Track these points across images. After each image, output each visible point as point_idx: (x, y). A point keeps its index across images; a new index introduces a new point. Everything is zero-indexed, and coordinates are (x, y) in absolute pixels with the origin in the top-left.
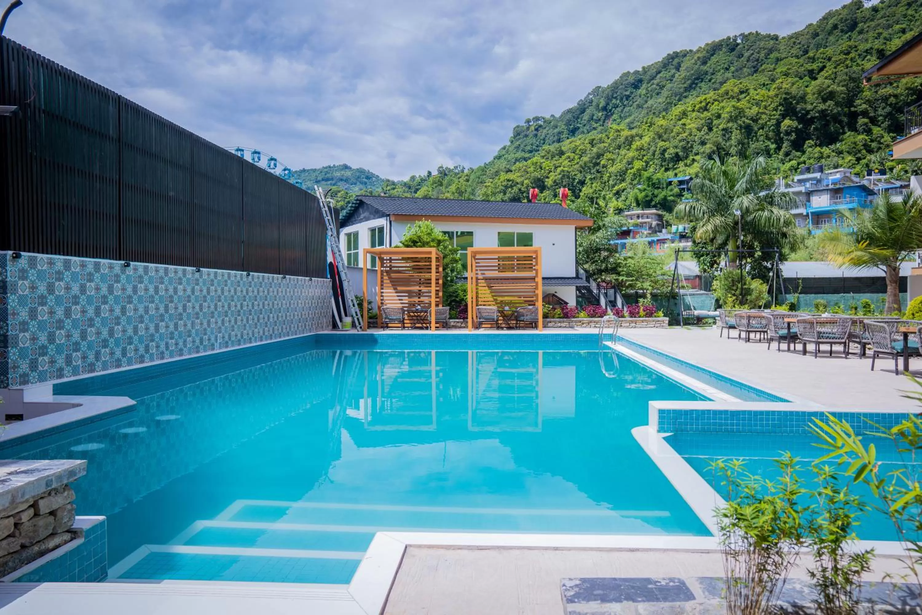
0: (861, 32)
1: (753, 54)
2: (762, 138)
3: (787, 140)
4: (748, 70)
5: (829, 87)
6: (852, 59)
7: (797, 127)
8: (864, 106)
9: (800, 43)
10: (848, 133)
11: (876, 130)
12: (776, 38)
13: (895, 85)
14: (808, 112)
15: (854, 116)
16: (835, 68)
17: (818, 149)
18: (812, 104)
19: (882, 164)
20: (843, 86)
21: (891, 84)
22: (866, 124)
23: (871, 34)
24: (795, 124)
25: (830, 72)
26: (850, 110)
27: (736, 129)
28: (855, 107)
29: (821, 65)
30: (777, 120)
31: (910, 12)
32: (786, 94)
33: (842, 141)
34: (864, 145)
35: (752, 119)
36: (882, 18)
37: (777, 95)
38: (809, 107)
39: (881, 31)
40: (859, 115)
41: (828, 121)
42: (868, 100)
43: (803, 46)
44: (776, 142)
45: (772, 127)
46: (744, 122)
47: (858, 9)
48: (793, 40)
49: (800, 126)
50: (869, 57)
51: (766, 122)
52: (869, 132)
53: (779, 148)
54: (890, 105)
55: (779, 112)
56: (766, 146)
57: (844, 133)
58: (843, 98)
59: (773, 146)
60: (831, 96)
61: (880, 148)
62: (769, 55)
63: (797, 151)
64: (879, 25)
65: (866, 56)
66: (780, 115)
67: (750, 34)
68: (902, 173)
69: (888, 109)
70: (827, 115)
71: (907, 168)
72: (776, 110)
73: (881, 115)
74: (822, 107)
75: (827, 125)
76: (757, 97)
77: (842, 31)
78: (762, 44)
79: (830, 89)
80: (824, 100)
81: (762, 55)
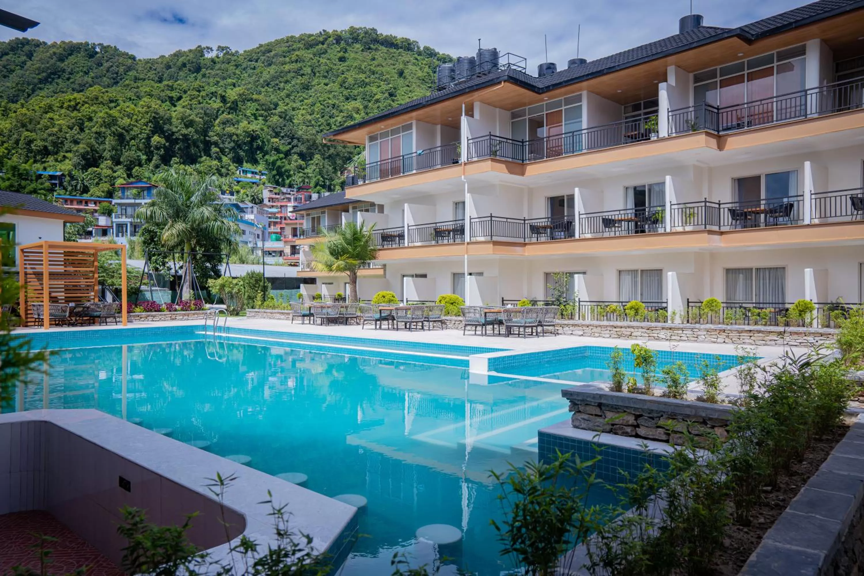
0: (204, 76)
1: (112, 66)
2: (134, 148)
3: (157, 153)
4: (108, 80)
5: (190, 116)
6: (202, 97)
7: (164, 144)
8: (216, 138)
9: (155, 70)
10: (204, 158)
11: (225, 159)
12: (133, 58)
13: (236, 126)
14: (173, 133)
15: (208, 145)
16: (190, 100)
17: (182, 166)
18: (177, 127)
19: (230, 187)
20: (200, 118)
21: (234, 125)
22: (217, 153)
23: (211, 80)
24: (163, 141)
25: (186, 103)
26: (205, 139)
27: (110, 135)
28: (209, 137)
29: (178, 95)
30: (148, 135)
31: (237, 72)
32: (155, 113)
33: (200, 163)
34: (217, 169)
35: (123, 128)
36: (219, 69)
37: (147, 113)
38: (175, 130)
39: (218, 79)
40: (212, 144)
41: (189, 144)
42: (218, 134)
43: (159, 73)
44: (146, 154)
45: (143, 140)
46: (117, 130)
47: (201, 56)
48: (149, 65)
49: (167, 144)
50: (214, 99)
51: (138, 135)
52: (220, 159)
53: (149, 160)
54: (234, 141)
55: (149, 128)
56: (138, 156)
57: (201, 157)
58: (201, 128)
59: (144, 157)
60: (190, 124)
61: (228, 174)
62: (127, 71)
63: (165, 165)
64: (217, 75)
65: (212, 98)
66: (149, 130)
67: (109, 46)
68: (245, 196)
69: (232, 144)
70: (189, 139)
71: (248, 193)
72: (147, 126)
73: (227, 148)
74: (184, 131)
75: (188, 147)
76: (127, 110)
77: (190, 70)
78: (121, 60)
79: (191, 118)
80: (187, 126)
81: (121, 70)
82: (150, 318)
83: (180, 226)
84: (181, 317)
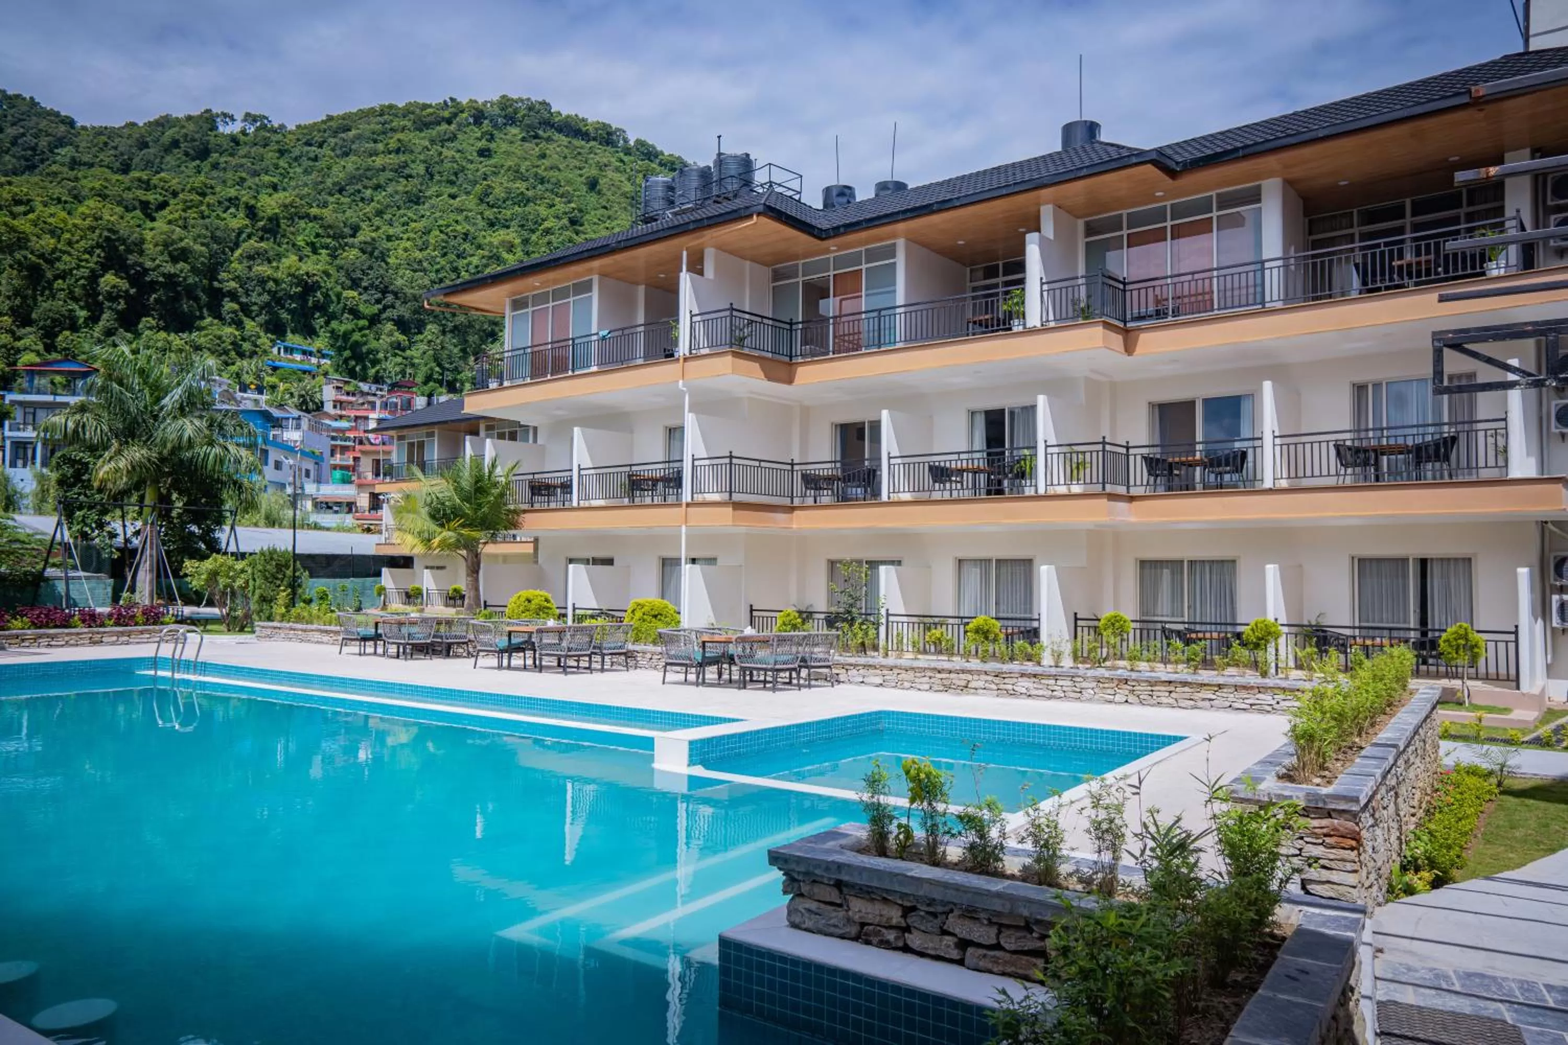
0: (215, 166)
1: (23, 135)
2: (62, 295)
3: (110, 308)
4: (14, 161)
5: (181, 240)
6: (208, 205)
7: (127, 291)
8: (233, 284)
9: (116, 148)
10: (209, 320)
11: (249, 324)
12: (71, 123)
13: (274, 264)
14: (146, 271)
15: (216, 297)
16: (184, 210)
17: (163, 335)
18: (154, 260)
19: (258, 377)
20: (203, 244)
21: (269, 262)
22: (235, 312)
23: (229, 175)
24: (124, 285)
25: (176, 215)
26: (211, 284)
27: (11, 266)
28: (220, 282)
29: (161, 198)
30: (93, 271)
31: (282, 163)
32: (110, 230)
33: (200, 329)
34: (232, 344)
35: (42, 256)
36: (245, 156)
37: (92, 229)
38: (149, 264)
39: (244, 175)
40: (224, 295)
41: (178, 293)
42: (238, 277)
43: (122, 154)
44: (86, 307)
45: (82, 282)
46: (25, 258)
47: (211, 130)
48: (104, 138)
49: (133, 291)
50: (232, 210)
51: (71, 270)
52: (239, 325)
53: (94, 319)
54: (269, 292)
55: (95, 259)
56: (71, 311)
57: (202, 318)
58: (202, 263)
59: (83, 314)
60: (182, 255)
61: (255, 353)
62: (56, 147)
63: (126, 331)
64: (242, 166)
65: (228, 208)
66: (96, 263)
67: (18, 96)
68: (287, 396)
69: (266, 297)
70: (179, 284)
71: (293, 390)
72: (91, 253)
73: (255, 304)
74: (169, 268)
75: (177, 299)
76: (51, 220)
77: (187, 154)
78: (43, 124)
79: (183, 244)
80: (174, 260)
81: (43, 143)
82: (44, 641)
83: (137, 453)
84: (115, 638)
